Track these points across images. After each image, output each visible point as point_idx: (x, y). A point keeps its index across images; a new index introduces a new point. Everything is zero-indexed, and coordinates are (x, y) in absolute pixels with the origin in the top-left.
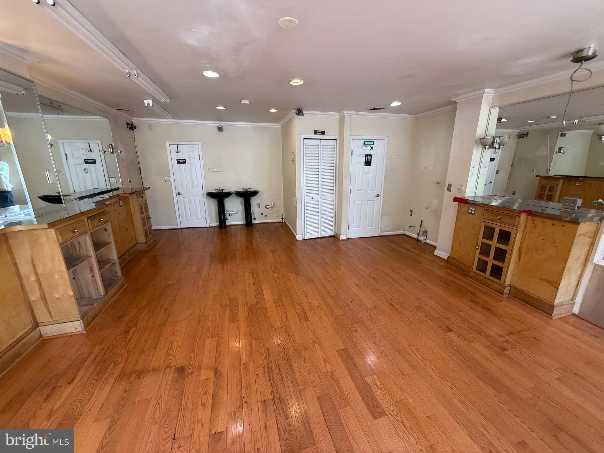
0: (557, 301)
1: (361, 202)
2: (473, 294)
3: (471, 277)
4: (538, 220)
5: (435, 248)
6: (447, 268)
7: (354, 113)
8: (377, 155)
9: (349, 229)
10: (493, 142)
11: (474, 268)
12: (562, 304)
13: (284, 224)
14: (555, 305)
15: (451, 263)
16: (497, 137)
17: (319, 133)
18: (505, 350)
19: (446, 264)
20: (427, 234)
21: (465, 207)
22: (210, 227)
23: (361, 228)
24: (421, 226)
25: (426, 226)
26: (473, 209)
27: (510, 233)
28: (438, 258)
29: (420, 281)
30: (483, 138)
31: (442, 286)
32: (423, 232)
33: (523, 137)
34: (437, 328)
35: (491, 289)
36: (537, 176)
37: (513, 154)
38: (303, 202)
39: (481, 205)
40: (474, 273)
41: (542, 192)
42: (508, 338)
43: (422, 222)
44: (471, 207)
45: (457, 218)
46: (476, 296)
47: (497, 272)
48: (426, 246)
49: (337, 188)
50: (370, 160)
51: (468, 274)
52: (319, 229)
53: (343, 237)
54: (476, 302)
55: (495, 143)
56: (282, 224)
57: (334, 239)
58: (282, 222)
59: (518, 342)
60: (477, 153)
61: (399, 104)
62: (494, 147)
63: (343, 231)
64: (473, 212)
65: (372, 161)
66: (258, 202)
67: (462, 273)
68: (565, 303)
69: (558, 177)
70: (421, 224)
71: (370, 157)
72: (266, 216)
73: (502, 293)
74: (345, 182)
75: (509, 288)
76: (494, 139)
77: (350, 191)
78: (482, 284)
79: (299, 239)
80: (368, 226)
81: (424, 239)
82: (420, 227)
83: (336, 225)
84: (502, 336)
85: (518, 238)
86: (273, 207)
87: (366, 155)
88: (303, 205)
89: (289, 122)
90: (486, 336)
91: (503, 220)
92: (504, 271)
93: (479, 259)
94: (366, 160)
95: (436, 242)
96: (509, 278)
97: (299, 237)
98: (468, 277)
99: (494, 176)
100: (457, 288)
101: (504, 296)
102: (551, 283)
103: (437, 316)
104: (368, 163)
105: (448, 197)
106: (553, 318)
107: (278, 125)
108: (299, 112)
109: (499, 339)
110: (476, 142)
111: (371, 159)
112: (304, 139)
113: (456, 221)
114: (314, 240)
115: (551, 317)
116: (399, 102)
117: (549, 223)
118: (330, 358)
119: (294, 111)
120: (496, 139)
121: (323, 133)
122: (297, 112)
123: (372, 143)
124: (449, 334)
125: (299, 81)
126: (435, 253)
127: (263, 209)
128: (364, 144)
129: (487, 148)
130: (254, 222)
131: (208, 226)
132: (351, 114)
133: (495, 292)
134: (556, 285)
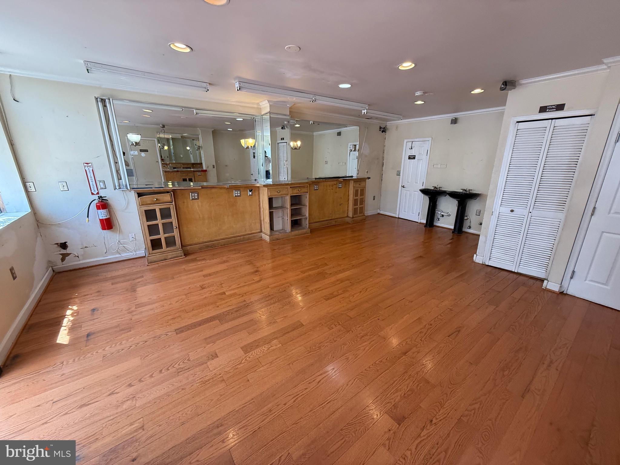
9: (572, 278)
17: (550, 109)
22: (420, 223)
23: (608, 287)
38: (494, 213)
52: (516, 260)
53: (550, 285)
77: (593, 211)
79: (477, 261)
88: (493, 217)
97: (479, 259)
112: (517, 122)
121: (560, 107)
131: (419, 222)
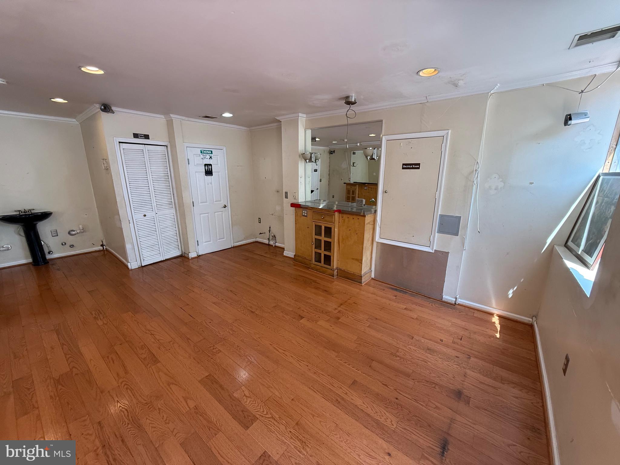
0: (363, 273)
1: (207, 214)
2: (315, 282)
3: (312, 268)
4: (345, 216)
5: (283, 249)
6: (295, 265)
7: (184, 118)
8: (218, 164)
9: (198, 245)
10: (311, 157)
11: (313, 261)
12: (366, 274)
13: (106, 253)
14: (362, 275)
15: (297, 260)
16: (313, 153)
17: (140, 136)
18: (339, 318)
19: (293, 262)
20: (276, 238)
21: (300, 210)
23: (212, 242)
24: (270, 231)
25: (274, 231)
26: (306, 212)
27: (331, 228)
28: (287, 258)
29: (275, 283)
30: (303, 154)
31: (292, 282)
32: (272, 236)
33: (332, 154)
34: (292, 320)
35: (326, 274)
36: (345, 183)
37: (328, 167)
38: (131, 221)
39: (310, 208)
40: (314, 264)
41: (348, 195)
42: (340, 309)
43: (270, 228)
44: (304, 211)
45: (296, 221)
46: (318, 283)
47: (328, 260)
48: (277, 249)
49: (176, 201)
50: (210, 170)
51: (310, 266)
52: (161, 251)
53: (192, 255)
54: (317, 288)
55: (312, 158)
56: (102, 252)
57: (183, 260)
58: (103, 250)
59: (345, 309)
60: (301, 165)
61: (231, 115)
62: (312, 161)
63: (191, 249)
64: (306, 214)
65: (213, 171)
66: (54, 228)
67: (306, 267)
68: (367, 272)
69: (355, 184)
70: (270, 230)
71: (210, 167)
72: (72, 246)
73: (333, 276)
74: (185, 195)
75: (336, 270)
76: (311, 155)
77: (193, 204)
78: (320, 272)
79: (133, 268)
80: (219, 239)
81: (274, 243)
82: (270, 233)
83: (182, 243)
84: (336, 309)
85: (336, 231)
86: (83, 232)
87: (205, 165)
88: (131, 224)
89: (93, 118)
90: (327, 313)
91: (325, 219)
92: (332, 258)
93: (315, 252)
94: (207, 170)
95: (284, 244)
96: (335, 263)
97: (133, 265)
98: (311, 269)
99: (319, 184)
100: (303, 280)
101: (335, 278)
102: (359, 260)
103: (291, 309)
104: (209, 173)
105: (287, 203)
106: (363, 285)
107: (73, 121)
108: (106, 108)
109: (334, 312)
110: (300, 156)
111: (212, 169)
112: (120, 142)
113: (296, 224)
114: (155, 265)
115: (361, 284)
116: (230, 113)
117: (351, 217)
118: (192, 393)
119: (98, 106)
120: (312, 155)
121: (147, 137)
122: (102, 107)
123: (210, 152)
124: (301, 321)
125: (97, 69)
126: (284, 254)
127: (63, 236)
128: (201, 153)
129: (307, 162)
130: (48, 257)
132: (181, 119)
133: (329, 276)
134: (360, 261)
